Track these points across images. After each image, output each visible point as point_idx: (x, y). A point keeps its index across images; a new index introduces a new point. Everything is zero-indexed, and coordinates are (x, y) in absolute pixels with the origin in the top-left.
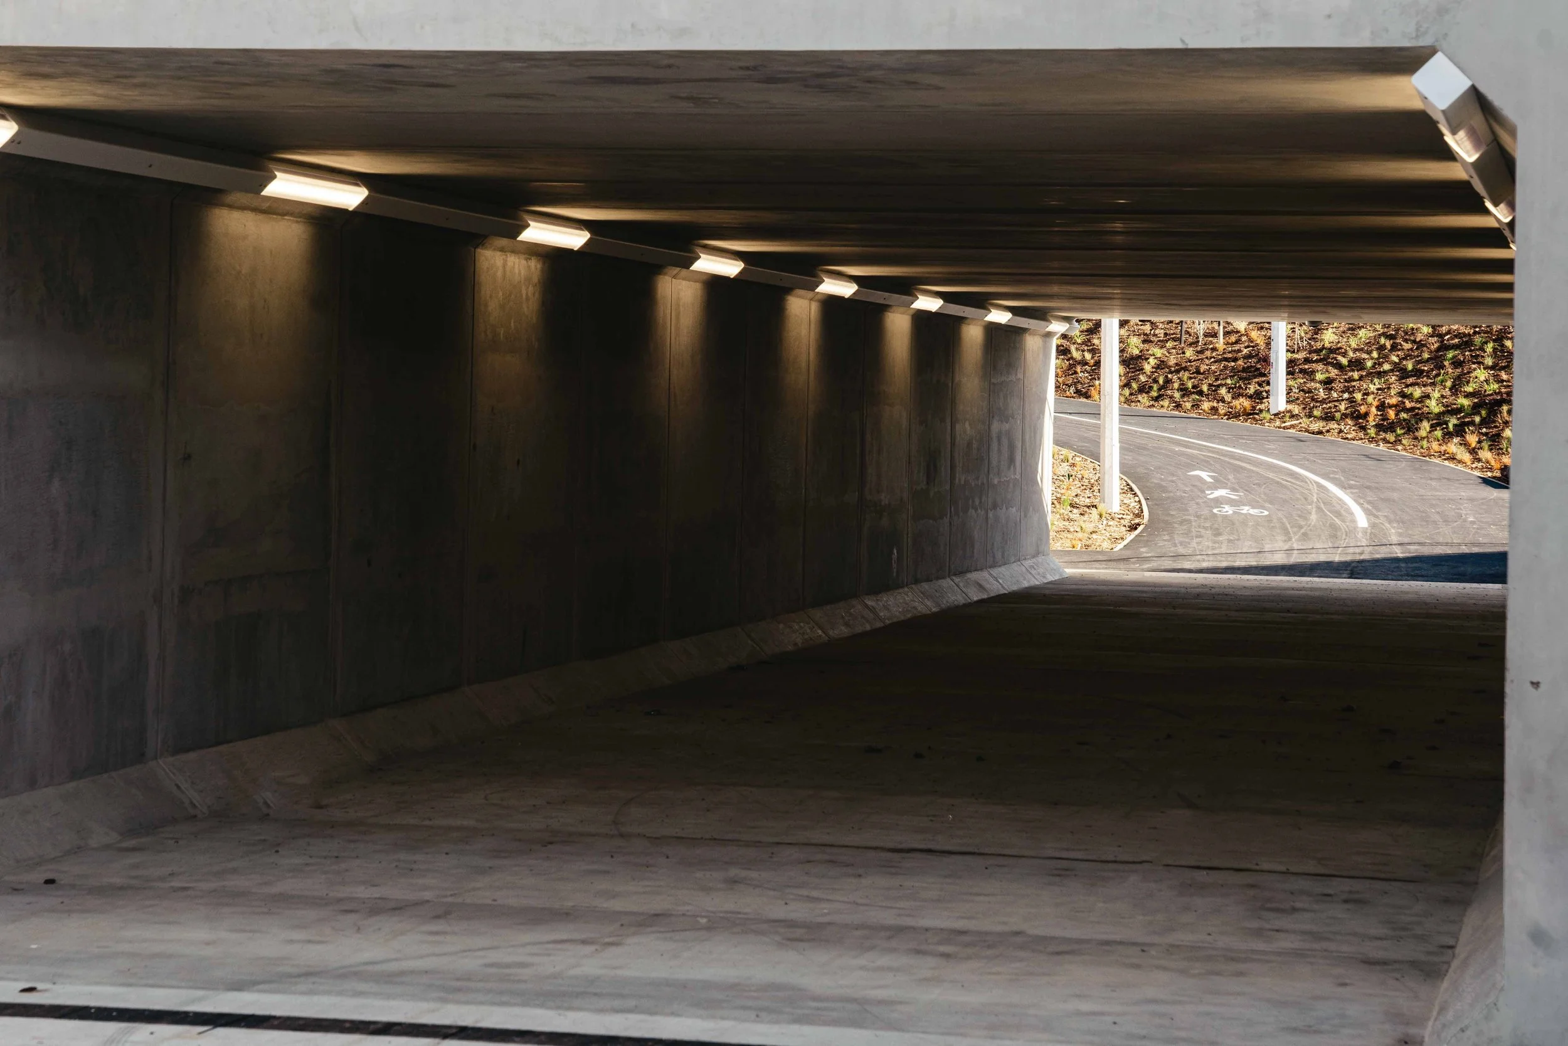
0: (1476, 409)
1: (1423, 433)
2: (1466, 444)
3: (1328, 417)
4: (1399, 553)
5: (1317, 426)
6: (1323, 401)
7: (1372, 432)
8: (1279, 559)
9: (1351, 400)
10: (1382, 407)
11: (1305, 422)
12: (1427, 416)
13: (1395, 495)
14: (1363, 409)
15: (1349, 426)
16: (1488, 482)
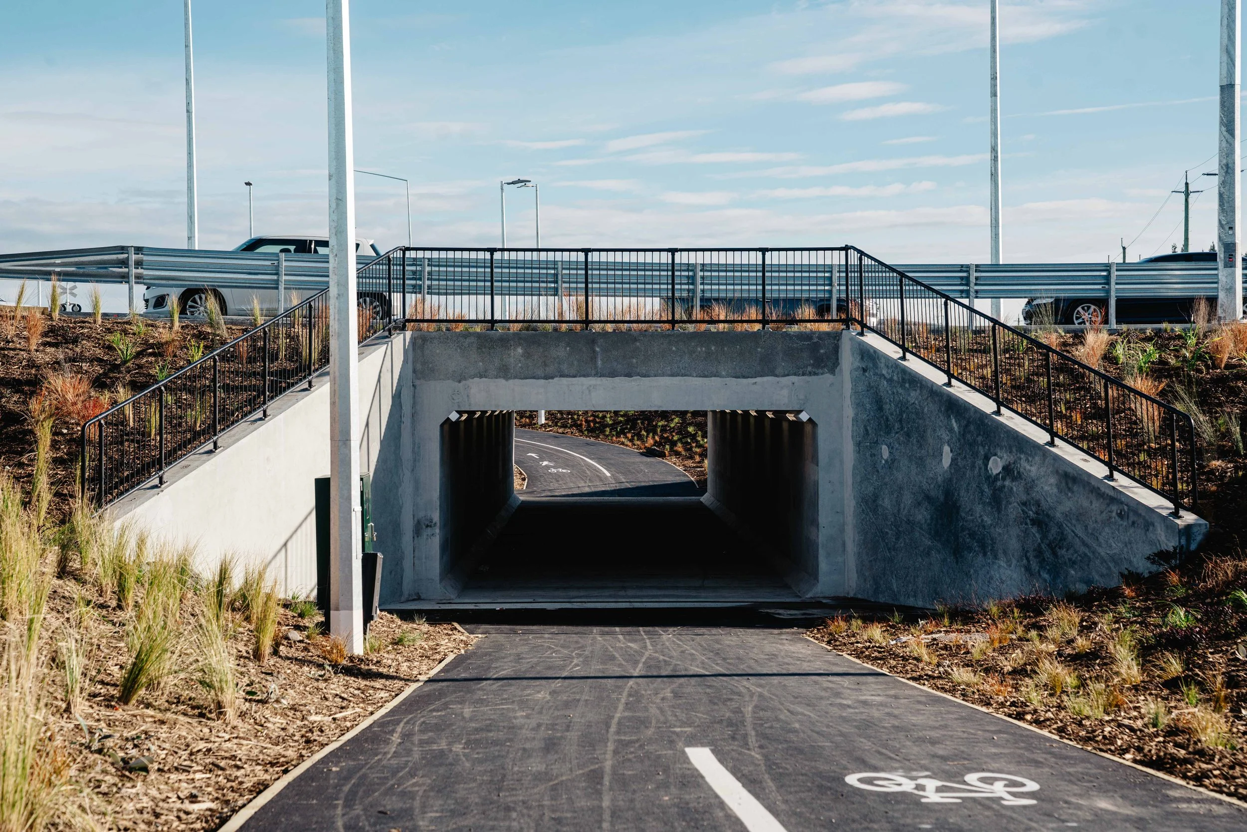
0: (627, 422)
1: (607, 433)
2: (626, 437)
3: (564, 426)
4: (629, 485)
5: (561, 430)
6: (560, 419)
7: (586, 433)
8: (587, 490)
9: (572, 418)
10: (587, 421)
11: (555, 429)
12: (607, 425)
13: (612, 462)
14: (579, 422)
15: (574, 430)
16: (642, 454)
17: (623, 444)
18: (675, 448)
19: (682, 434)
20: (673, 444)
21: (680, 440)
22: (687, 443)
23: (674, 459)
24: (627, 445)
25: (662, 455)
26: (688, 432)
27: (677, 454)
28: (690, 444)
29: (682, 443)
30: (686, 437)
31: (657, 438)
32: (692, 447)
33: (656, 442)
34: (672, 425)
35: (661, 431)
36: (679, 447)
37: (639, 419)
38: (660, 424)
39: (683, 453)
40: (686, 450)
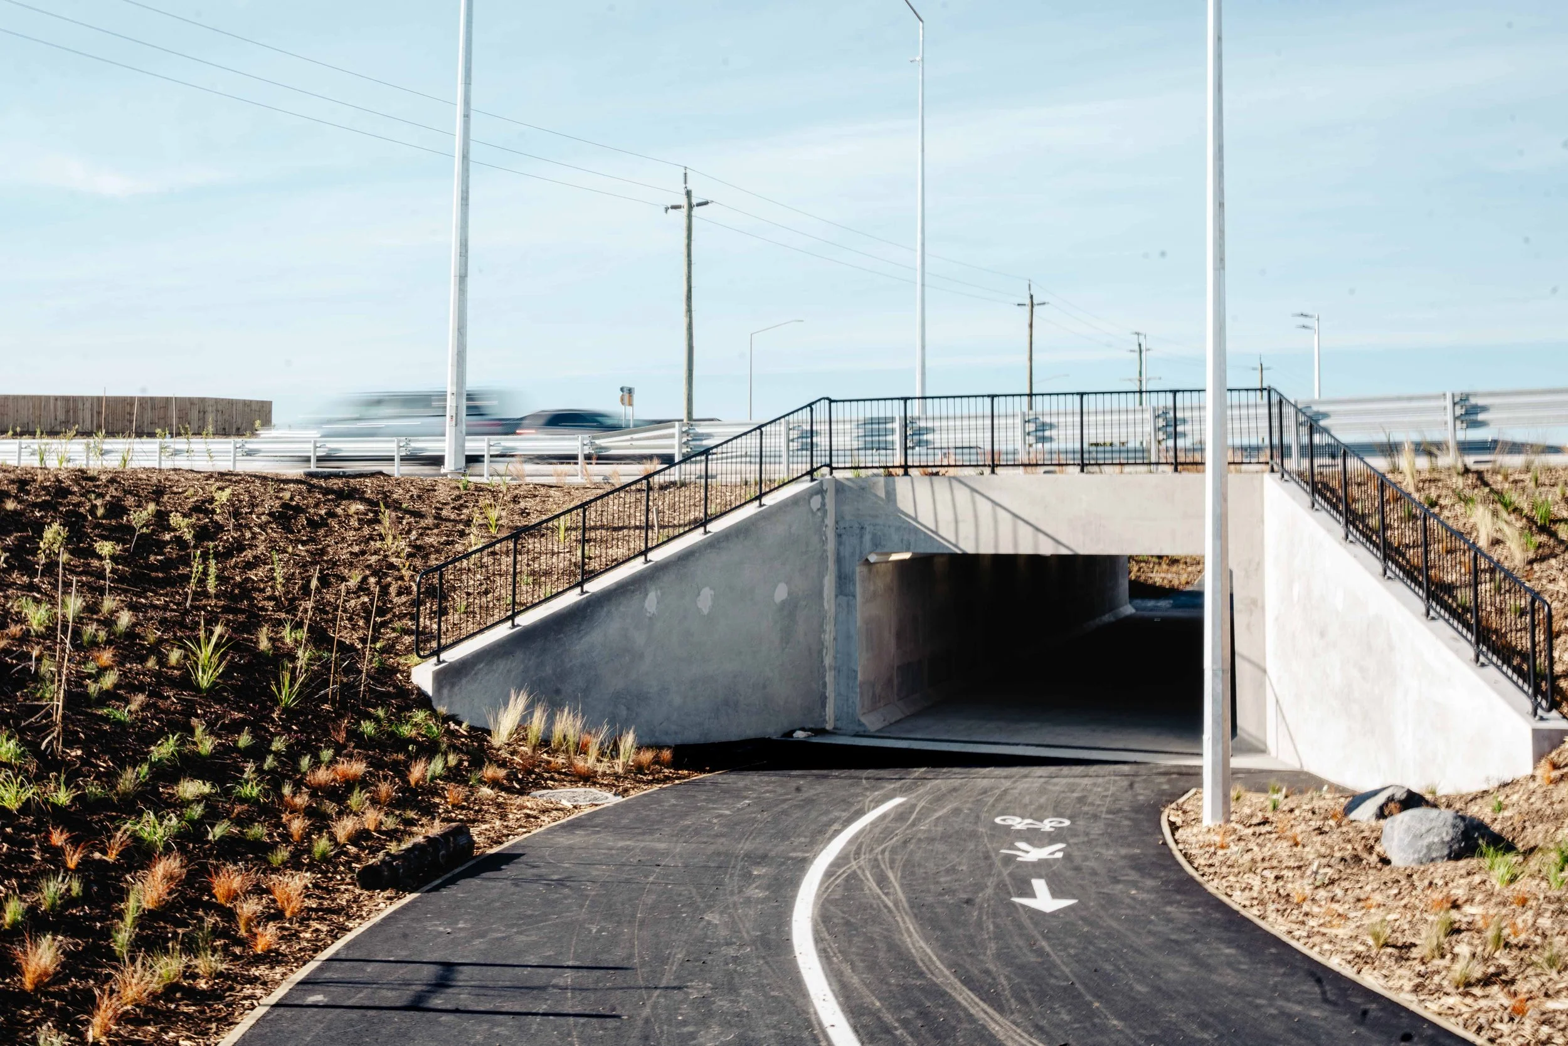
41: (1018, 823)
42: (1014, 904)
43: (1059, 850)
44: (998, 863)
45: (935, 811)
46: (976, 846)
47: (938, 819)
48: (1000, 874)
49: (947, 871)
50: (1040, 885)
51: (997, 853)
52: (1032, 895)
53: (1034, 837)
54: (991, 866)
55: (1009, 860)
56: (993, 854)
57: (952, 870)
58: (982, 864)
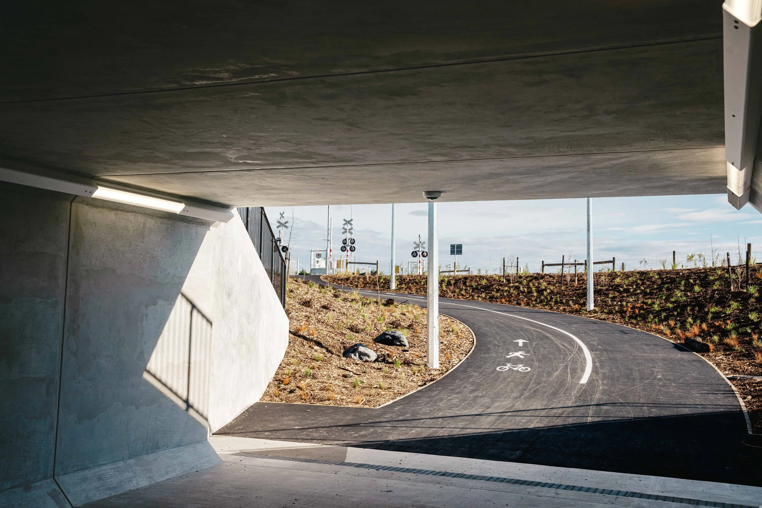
0: (675, 308)
1: (649, 320)
2: (669, 325)
3: (610, 313)
5: (604, 316)
6: (609, 306)
7: (627, 319)
9: (621, 305)
10: (633, 308)
11: (599, 315)
12: (652, 312)
14: (625, 309)
15: (617, 317)
16: (677, 347)
17: (661, 333)
18: (727, 340)
19: (739, 322)
20: (725, 333)
21: (735, 329)
22: (746, 334)
23: (720, 356)
24: (665, 334)
25: (704, 349)
26: (749, 319)
27: (728, 349)
28: (749, 335)
29: (739, 334)
30: (746, 326)
31: (704, 326)
32: (751, 340)
33: (703, 331)
34: (728, 312)
35: (712, 318)
36: (732, 340)
37: (689, 305)
38: (713, 310)
39: (737, 348)
40: (741, 343)
41: (520, 368)
42: (529, 341)
43: (510, 355)
44: (531, 350)
45: (560, 375)
46: (538, 357)
47: (557, 370)
48: (531, 348)
49: (546, 348)
50: (521, 344)
51: (531, 354)
52: (523, 343)
53: (517, 361)
54: (533, 350)
55: (527, 352)
56: (533, 354)
57: (545, 348)
58: (536, 351)
